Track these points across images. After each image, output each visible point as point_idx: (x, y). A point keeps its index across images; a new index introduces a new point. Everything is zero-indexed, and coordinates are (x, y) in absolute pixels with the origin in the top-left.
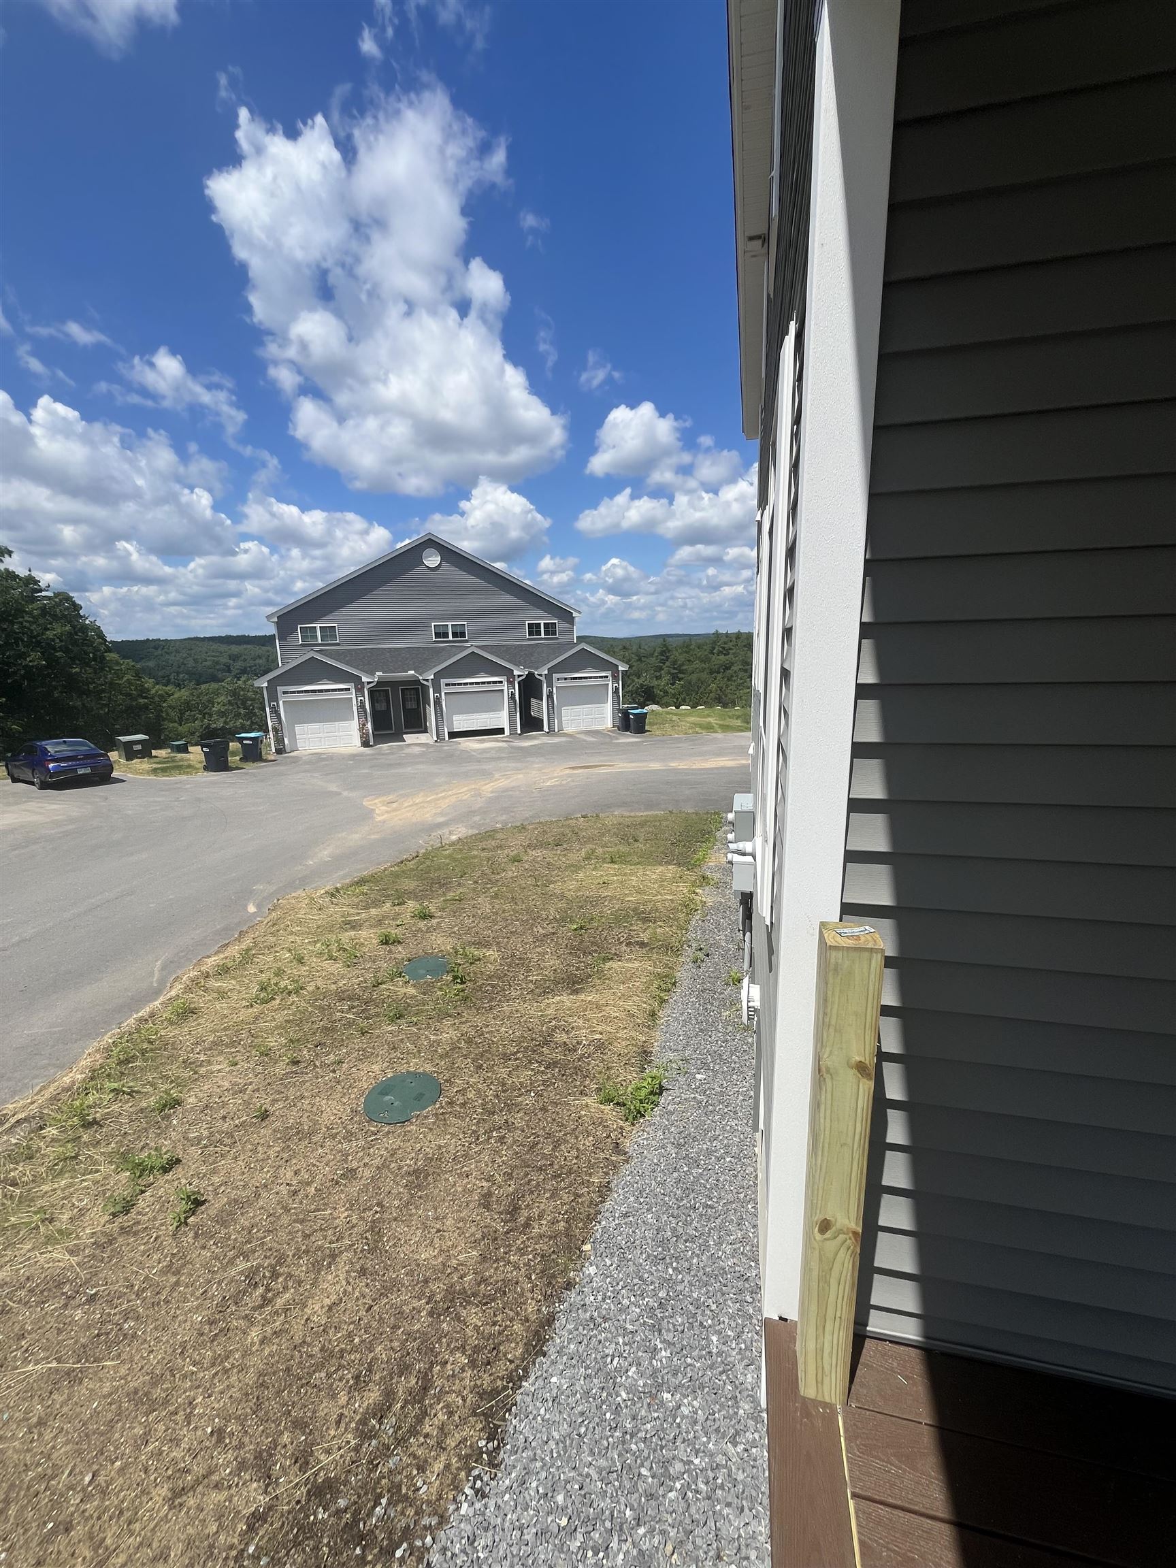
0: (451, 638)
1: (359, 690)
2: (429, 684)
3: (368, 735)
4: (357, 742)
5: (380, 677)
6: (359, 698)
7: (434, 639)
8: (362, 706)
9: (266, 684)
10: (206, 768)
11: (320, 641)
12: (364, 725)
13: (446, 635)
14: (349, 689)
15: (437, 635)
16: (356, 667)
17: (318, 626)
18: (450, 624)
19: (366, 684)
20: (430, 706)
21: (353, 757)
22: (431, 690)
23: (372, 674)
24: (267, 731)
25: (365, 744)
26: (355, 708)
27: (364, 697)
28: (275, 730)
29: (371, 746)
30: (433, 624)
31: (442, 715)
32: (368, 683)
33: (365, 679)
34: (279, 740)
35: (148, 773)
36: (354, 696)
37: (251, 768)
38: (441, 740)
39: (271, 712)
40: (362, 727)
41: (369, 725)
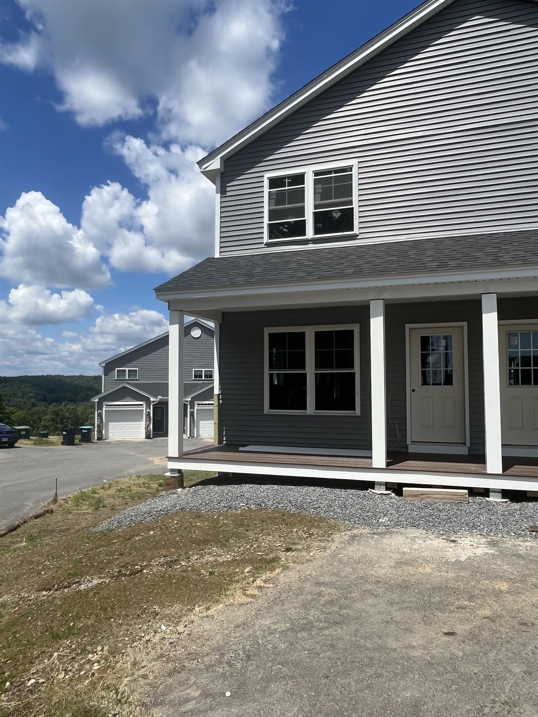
0: (203, 378)
1: (148, 406)
2: (188, 403)
3: (150, 433)
4: (143, 436)
5: (160, 399)
6: (147, 410)
7: (193, 379)
8: (148, 415)
9: (97, 400)
10: (63, 444)
11: (127, 378)
12: (148, 426)
13: (201, 376)
14: (142, 405)
15: (196, 376)
16: (147, 392)
17: (127, 369)
18: (204, 370)
19: (152, 402)
20: (187, 417)
21: (141, 443)
22: (189, 406)
23: (156, 396)
24: (94, 425)
25: (148, 437)
26: (144, 416)
27: (150, 409)
28: (98, 426)
29: (151, 438)
30: (194, 370)
31: (194, 422)
32: (154, 402)
33: (152, 399)
34: (100, 432)
35: (32, 445)
36: (144, 409)
37: (85, 445)
38: (192, 437)
39: (98, 416)
40: (147, 427)
41: (151, 426)
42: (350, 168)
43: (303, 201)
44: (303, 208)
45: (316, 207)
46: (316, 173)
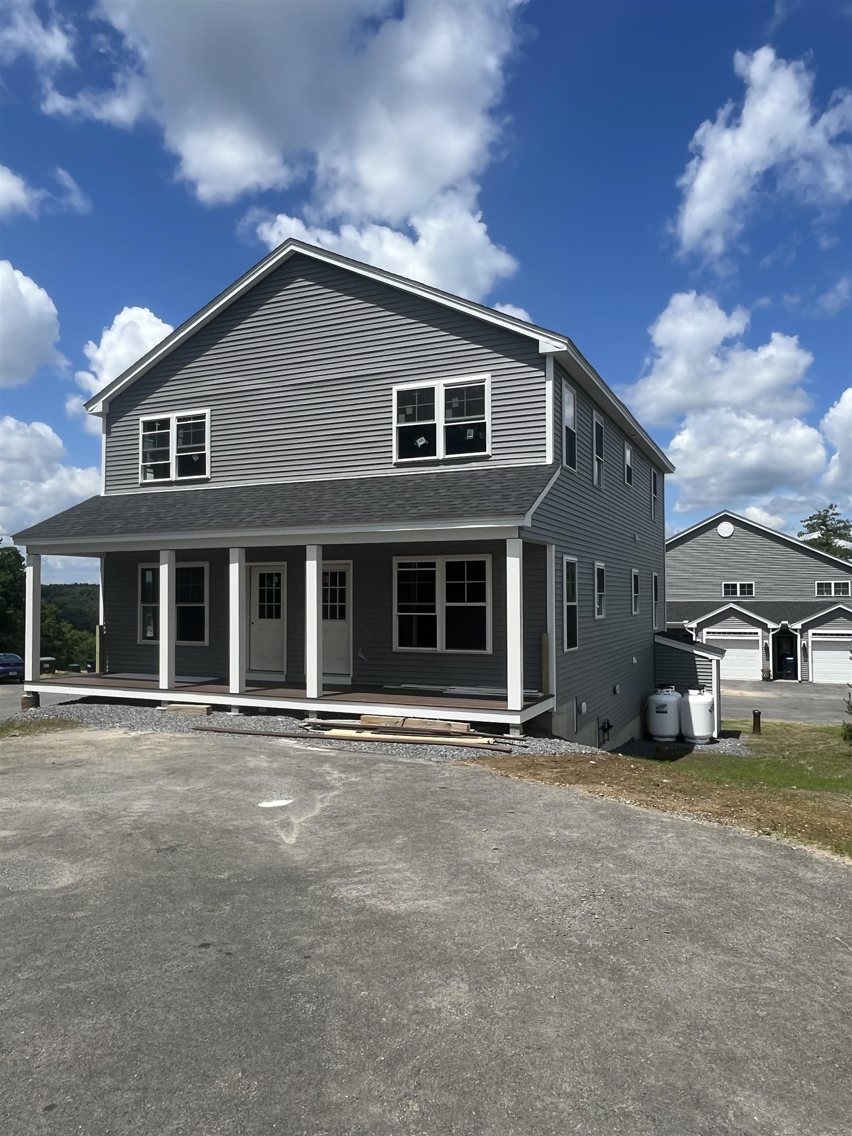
0: (738, 595)
7: (723, 596)
13: (734, 592)
18: (738, 583)
30: (723, 583)
42: (203, 416)
43: (168, 445)
44: (168, 451)
45: (179, 451)
46: (179, 419)
